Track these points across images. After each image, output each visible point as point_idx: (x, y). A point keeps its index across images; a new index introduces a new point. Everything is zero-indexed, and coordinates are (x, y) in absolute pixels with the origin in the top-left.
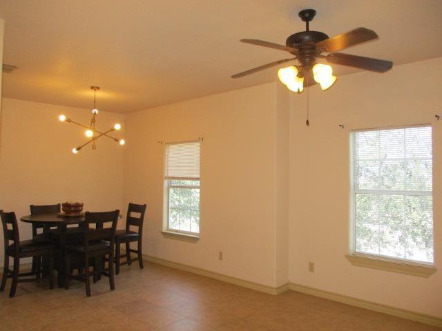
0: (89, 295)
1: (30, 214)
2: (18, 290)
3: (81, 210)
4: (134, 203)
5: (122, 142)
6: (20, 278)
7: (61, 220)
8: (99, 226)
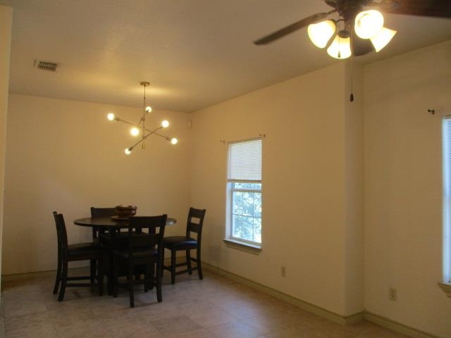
0: (132, 306)
1: (90, 216)
2: (66, 294)
3: (135, 214)
4: (195, 207)
5: (174, 141)
6: (68, 282)
7: (113, 224)
8: (152, 230)
